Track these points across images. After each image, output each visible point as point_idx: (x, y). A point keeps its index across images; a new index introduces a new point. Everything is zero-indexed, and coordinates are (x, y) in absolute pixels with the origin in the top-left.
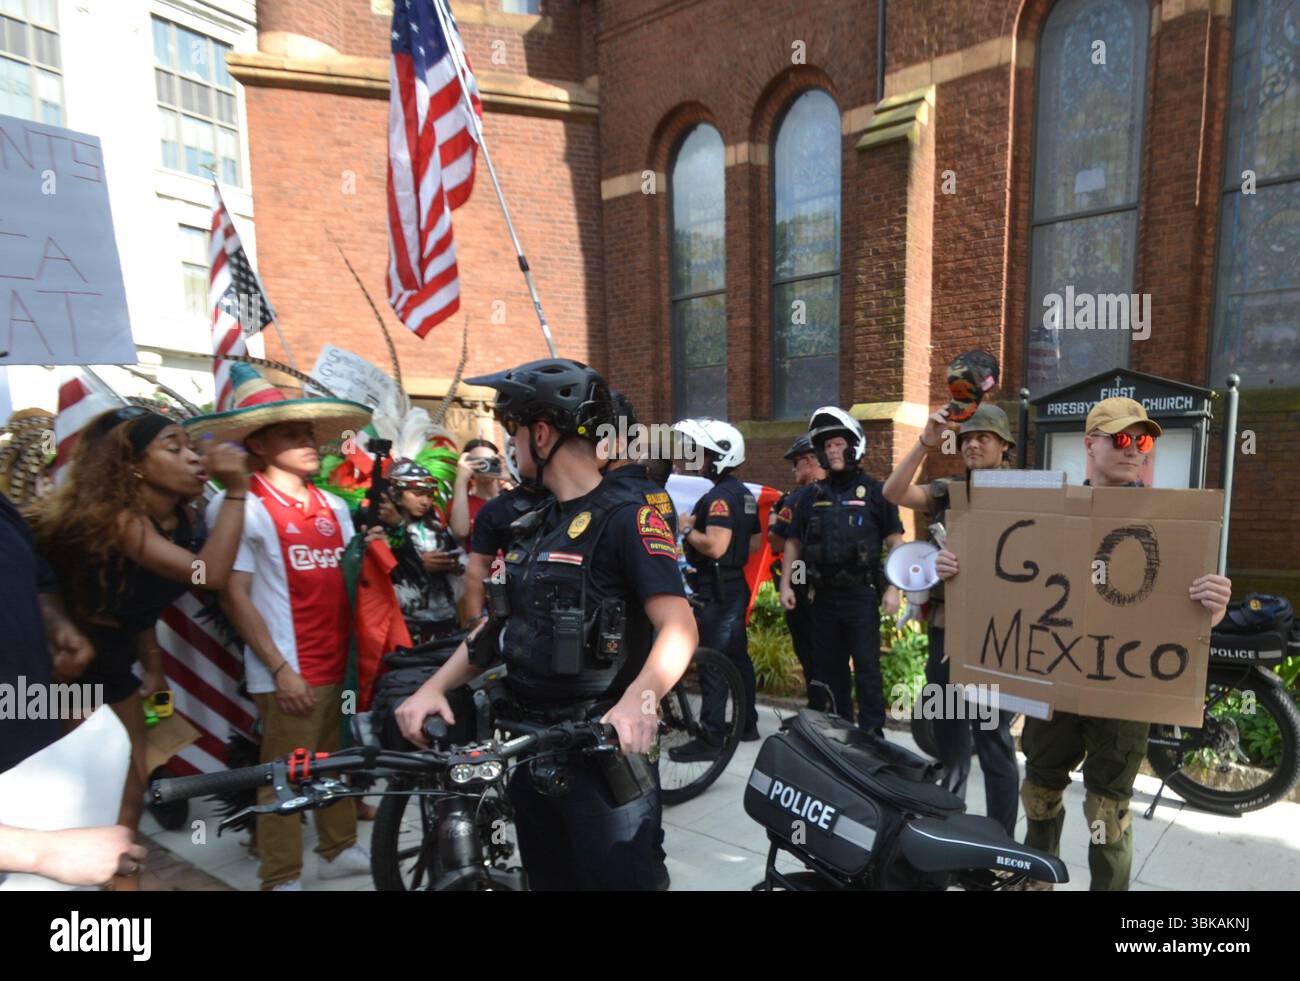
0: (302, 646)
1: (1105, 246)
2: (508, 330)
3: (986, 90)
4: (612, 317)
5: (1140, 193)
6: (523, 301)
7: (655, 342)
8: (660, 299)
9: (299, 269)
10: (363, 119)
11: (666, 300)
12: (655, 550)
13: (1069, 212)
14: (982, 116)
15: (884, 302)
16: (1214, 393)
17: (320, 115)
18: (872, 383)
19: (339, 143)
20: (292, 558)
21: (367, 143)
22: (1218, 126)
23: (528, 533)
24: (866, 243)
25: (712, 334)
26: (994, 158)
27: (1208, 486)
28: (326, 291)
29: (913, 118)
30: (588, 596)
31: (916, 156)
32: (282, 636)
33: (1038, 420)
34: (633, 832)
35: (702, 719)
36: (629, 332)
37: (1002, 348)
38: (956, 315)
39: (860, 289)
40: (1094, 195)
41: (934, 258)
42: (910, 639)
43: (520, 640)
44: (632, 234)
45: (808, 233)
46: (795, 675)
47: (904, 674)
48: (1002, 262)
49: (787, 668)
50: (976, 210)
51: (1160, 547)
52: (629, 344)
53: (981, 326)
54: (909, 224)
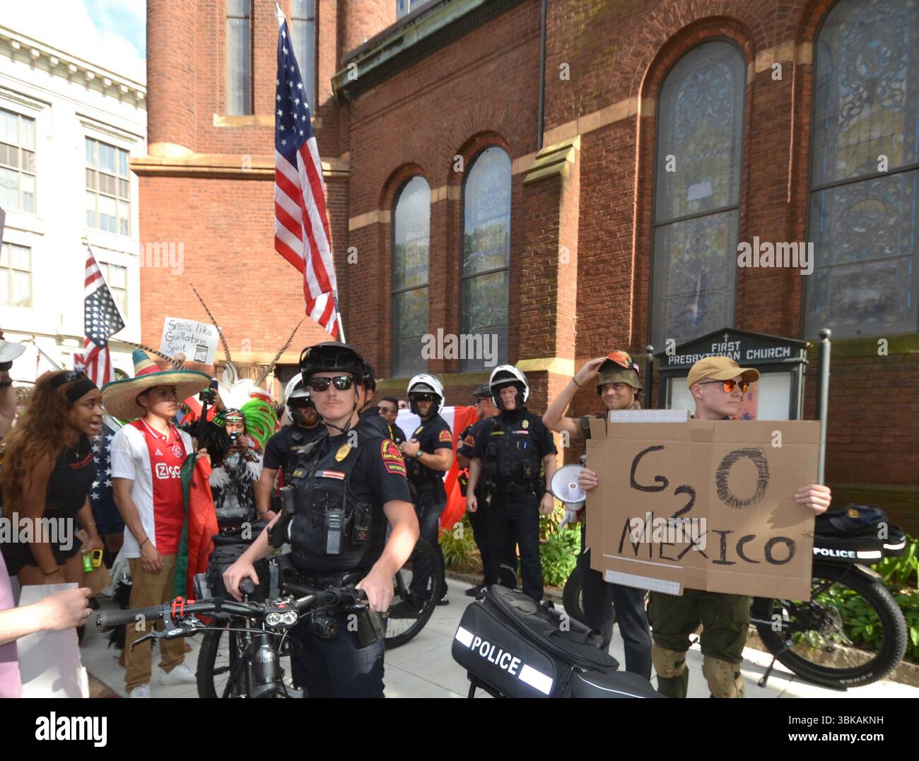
0: (159, 528)
1: (713, 237)
2: (286, 319)
3: (618, 135)
4: (352, 306)
5: (741, 197)
6: (296, 299)
7: (379, 322)
8: (384, 294)
9: (164, 286)
10: (206, 191)
11: (388, 293)
12: (392, 470)
13: (683, 214)
14: (616, 153)
15: (542, 287)
16: (808, 344)
17: (181, 191)
18: (533, 345)
19: (192, 207)
20: (157, 471)
21: (207, 206)
22: (804, 143)
23: (308, 458)
24: (529, 247)
25: (418, 315)
26: (625, 181)
27: (805, 418)
28: (178, 299)
29: (564, 160)
30: (347, 501)
31: (565, 184)
32: (147, 522)
33: (661, 369)
34: (370, 667)
35: (410, 587)
36: (363, 316)
37: (631, 316)
38: (595, 294)
39: (524, 279)
40: (704, 201)
41: (578, 254)
42: (561, 533)
43: (302, 530)
44: (367, 251)
45: (486, 242)
46: (474, 558)
47: (556, 559)
48: (631, 254)
49: (468, 552)
50: (610, 219)
51: (769, 465)
52: (362, 324)
53: (614, 301)
54: (560, 232)
